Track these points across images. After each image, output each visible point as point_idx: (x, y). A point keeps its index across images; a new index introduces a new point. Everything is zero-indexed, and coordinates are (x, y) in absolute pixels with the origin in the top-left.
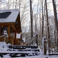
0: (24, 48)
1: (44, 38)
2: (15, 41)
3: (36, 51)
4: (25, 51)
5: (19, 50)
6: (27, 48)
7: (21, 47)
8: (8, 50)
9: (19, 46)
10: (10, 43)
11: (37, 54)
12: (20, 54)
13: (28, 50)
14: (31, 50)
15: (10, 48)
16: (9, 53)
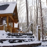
0: (21, 35)
1: (38, 26)
2: (13, 30)
3: (31, 37)
4: (22, 37)
5: (17, 37)
6: (23, 35)
7: (19, 35)
8: (7, 37)
9: (17, 34)
10: (9, 31)
11: (33, 40)
12: (18, 40)
13: (24, 37)
14: (27, 37)
15: (8, 36)
16: (8, 40)
